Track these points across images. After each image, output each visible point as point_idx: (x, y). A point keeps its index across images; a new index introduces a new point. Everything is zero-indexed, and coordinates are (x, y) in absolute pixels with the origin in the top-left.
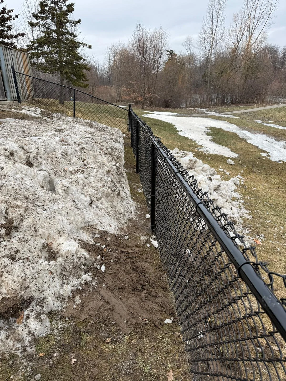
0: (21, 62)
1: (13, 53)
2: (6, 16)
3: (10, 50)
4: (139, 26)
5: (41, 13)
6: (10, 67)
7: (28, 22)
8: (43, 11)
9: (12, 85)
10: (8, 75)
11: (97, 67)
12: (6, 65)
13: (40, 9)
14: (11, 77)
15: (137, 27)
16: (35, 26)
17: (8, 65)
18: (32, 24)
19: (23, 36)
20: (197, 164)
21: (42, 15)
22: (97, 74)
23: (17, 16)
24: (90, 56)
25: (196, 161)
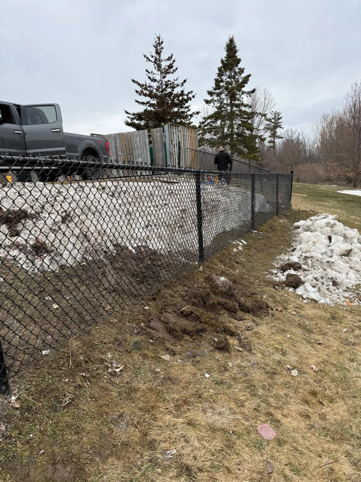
0: (187, 138)
1: (180, 130)
2: (185, 97)
3: (176, 127)
4: (354, 86)
5: (215, 89)
6: (175, 142)
7: (204, 100)
8: (218, 87)
9: (174, 159)
10: (171, 150)
11: (307, 143)
12: (170, 141)
13: (214, 86)
14: (174, 152)
15: (352, 87)
16: (210, 103)
17: (172, 141)
18: (207, 102)
19: (198, 114)
20: (335, 228)
21: (217, 91)
22: (305, 151)
23: (194, 97)
24: (299, 130)
25: (335, 224)
